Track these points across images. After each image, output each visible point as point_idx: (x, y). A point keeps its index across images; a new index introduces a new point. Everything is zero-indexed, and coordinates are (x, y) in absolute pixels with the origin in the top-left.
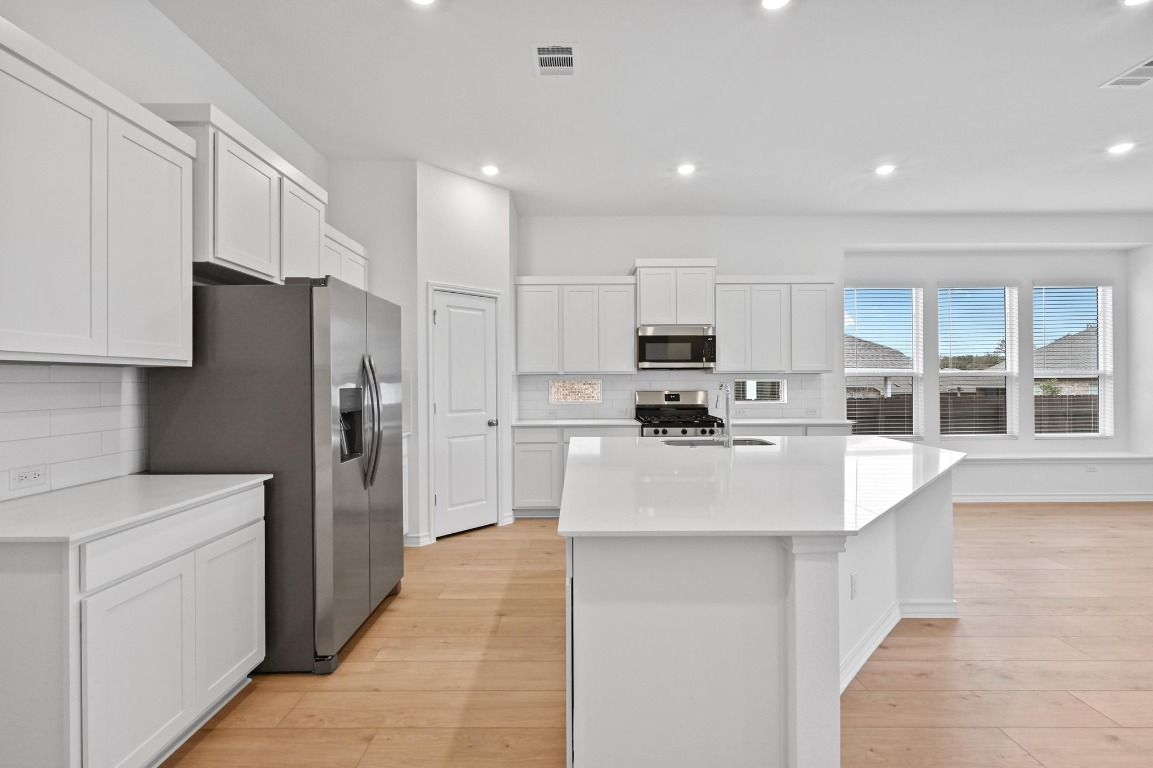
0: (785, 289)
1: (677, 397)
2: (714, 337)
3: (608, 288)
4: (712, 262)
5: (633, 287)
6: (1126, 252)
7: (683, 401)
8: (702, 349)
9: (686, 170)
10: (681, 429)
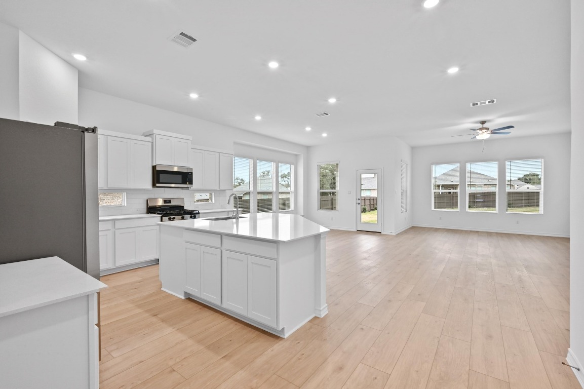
0: (217, 154)
1: (170, 202)
2: (192, 173)
3: (136, 142)
4: (190, 138)
5: (151, 143)
6: (296, 155)
7: (173, 203)
8: (186, 178)
9: (194, 96)
10: (168, 217)
